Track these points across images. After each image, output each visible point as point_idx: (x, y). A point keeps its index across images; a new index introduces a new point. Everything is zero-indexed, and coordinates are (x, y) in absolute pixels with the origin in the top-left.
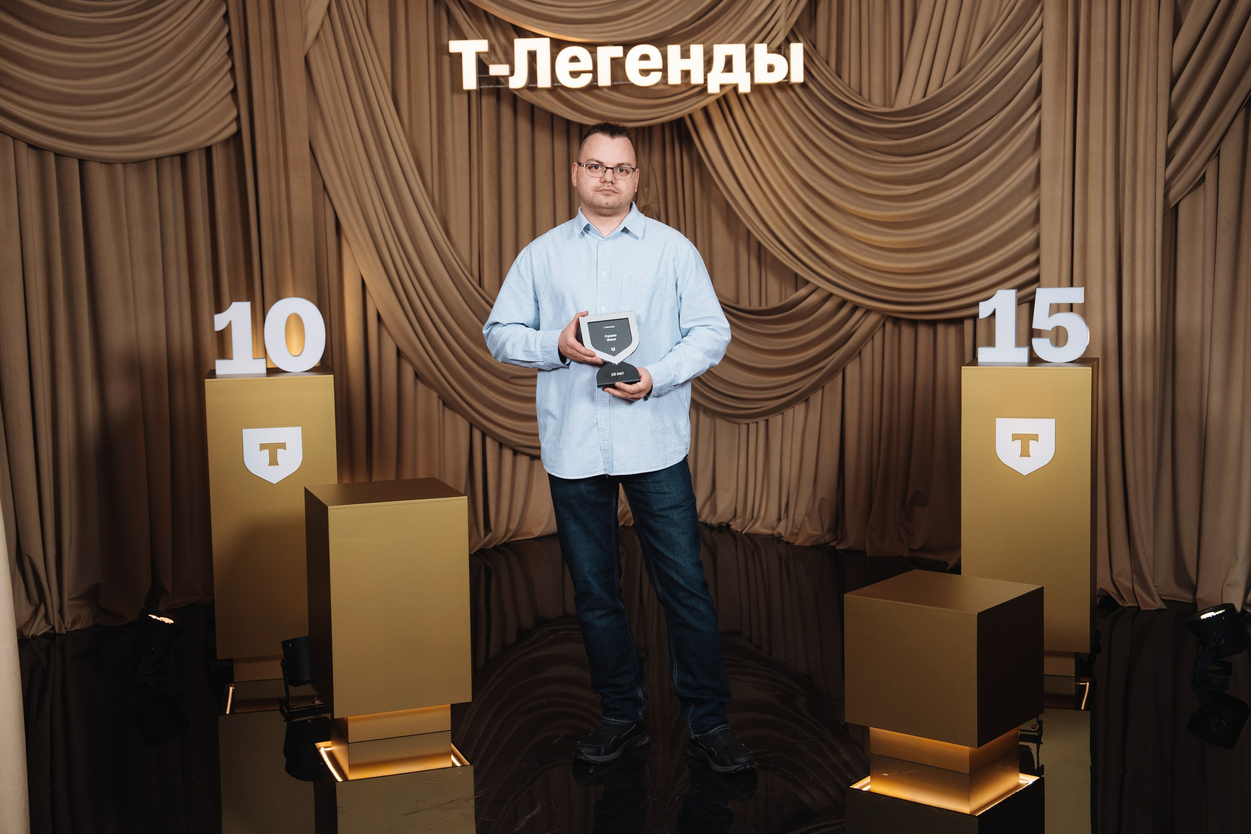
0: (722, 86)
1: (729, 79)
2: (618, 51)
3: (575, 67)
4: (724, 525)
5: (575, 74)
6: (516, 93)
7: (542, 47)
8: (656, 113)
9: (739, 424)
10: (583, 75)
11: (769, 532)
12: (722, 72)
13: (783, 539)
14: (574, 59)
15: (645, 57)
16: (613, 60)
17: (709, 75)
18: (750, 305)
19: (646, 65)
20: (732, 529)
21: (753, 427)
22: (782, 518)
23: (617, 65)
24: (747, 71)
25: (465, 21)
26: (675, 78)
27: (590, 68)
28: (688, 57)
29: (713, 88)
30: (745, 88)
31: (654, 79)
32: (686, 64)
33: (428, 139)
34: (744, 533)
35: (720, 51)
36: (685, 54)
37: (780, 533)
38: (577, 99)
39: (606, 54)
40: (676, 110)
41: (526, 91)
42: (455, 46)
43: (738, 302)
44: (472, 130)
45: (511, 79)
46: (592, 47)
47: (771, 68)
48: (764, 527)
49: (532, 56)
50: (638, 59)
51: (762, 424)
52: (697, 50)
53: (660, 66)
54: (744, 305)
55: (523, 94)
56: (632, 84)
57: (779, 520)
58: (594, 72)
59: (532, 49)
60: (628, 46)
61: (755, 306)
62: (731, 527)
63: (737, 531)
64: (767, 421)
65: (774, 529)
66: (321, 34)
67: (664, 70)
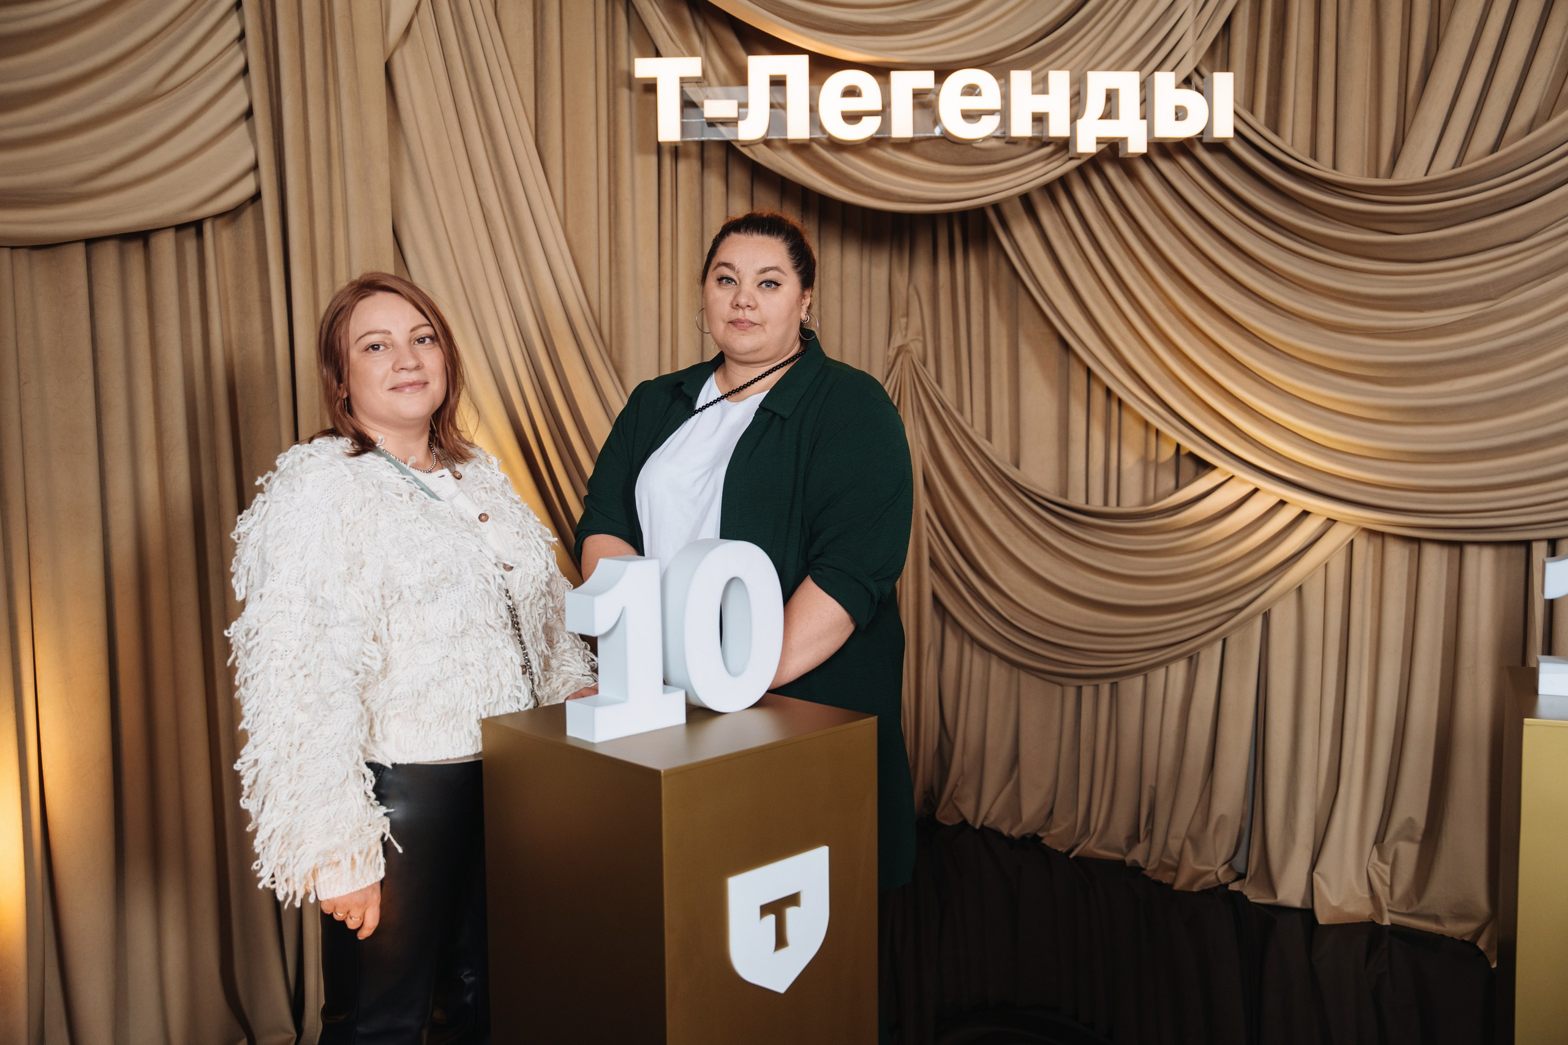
0: (1099, 141)
1: (1111, 130)
2: (925, 79)
3: (853, 105)
4: (1029, 837)
5: (852, 118)
6: (745, 151)
7: (796, 68)
8: (974, 189)
9: (1061, 685)
10: (865, 119)
11: (1117, 856)
12: (1101, 118)
13: (1144, 872)
14: (851, 92)
15: (971, 90)
16: (918, 94)
17: (1080, 123)
18: (1087, 503)
19: (973, 103)
20: (1044, 845)
21: (1088, 692)
22: (1141, 839)
23: (924, 102)
24: (1143, 117)
25: (661, 26)
26: (1022, 127)
27: (878, 107)
28: (1045, 91)
29: (1087, 145)
30: (1137, 145)
31: (987, 126)
32: (1040, 104)
33: (594, 227)
34: (1071, 856)
35: (1098, 82)
36: (1041, 86)
37: (1135, 861)
38: (847, 165)
39: (904, 83)
40: (1012, 184)
41: (763, 147)
42: (644, 68)
43: (1066, 497)
44: (662, 217)
45: (740, 123)
46: (881, 71)
47: (1180, 114)
48: (1106, 848)
49: (778, 83)
50: (960, 93)
51: (1105, 688)
52: (1060, 80)
53: (997, 105)
54: (1077, 499)
55: (757, 152)
56: (947, 138)
57: (1134, 838)
58: (884, 112)
59: (778, 72)
60: (942, 73)
61: (1096, 504)
62: (1044, 841)
63: (1056, 851)
64: (1114, 686)
65: (1125, 856)
66: (415, 25)
67: (1005, 113)
